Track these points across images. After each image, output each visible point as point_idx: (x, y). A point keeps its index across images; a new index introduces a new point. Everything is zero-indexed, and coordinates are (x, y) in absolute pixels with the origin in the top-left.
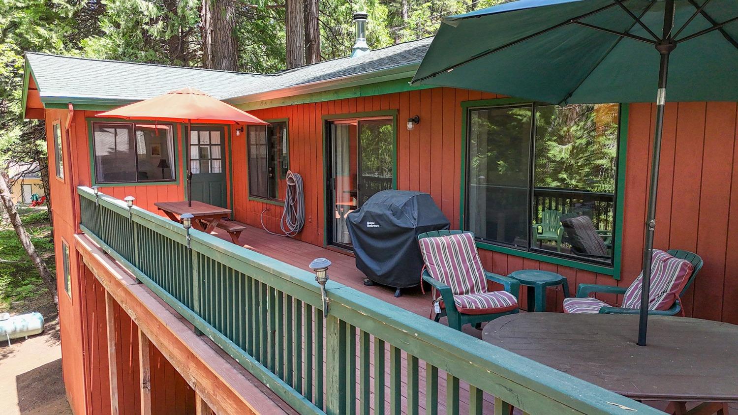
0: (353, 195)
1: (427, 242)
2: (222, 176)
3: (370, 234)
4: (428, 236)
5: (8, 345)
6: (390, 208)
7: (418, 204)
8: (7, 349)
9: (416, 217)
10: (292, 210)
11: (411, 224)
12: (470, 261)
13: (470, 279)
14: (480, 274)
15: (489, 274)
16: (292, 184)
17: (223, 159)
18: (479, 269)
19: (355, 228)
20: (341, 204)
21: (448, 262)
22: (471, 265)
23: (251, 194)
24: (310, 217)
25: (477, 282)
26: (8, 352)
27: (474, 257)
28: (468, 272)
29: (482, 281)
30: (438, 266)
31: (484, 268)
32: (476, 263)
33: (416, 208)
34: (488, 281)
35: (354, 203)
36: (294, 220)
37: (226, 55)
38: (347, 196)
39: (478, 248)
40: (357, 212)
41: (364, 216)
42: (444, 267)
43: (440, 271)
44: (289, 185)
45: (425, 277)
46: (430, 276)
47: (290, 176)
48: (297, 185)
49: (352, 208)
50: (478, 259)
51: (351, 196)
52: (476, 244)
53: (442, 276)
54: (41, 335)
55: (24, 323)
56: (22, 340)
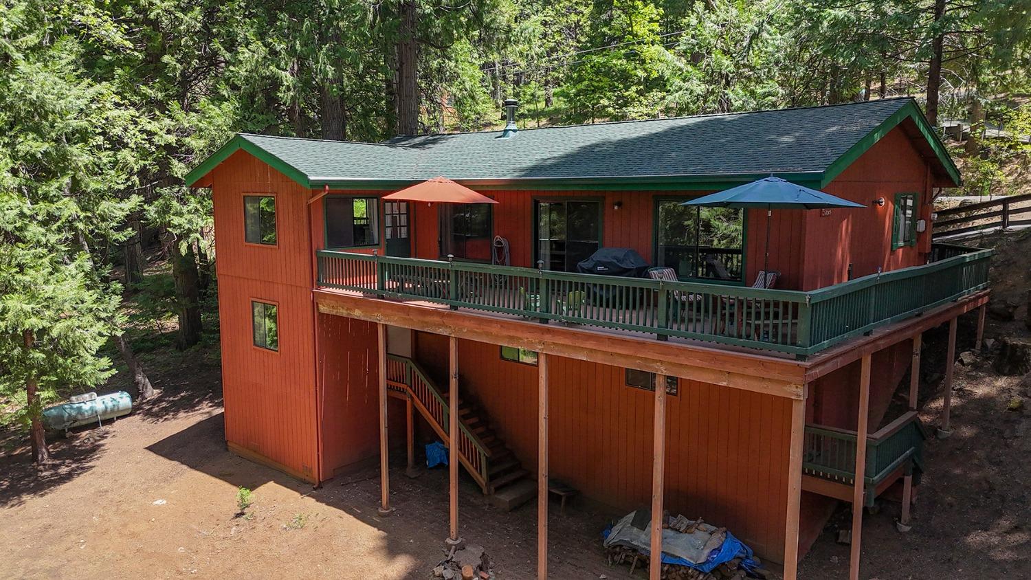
6: (614, 258)
8: (98, 431)
16: (499, 246)
17: (408, 226)
26: (102, 433)
41: (595, 264)
44: (496, 247)
48: (505, 247)
54: (130, 415)
55: (114, 403)
56: (110, 421)
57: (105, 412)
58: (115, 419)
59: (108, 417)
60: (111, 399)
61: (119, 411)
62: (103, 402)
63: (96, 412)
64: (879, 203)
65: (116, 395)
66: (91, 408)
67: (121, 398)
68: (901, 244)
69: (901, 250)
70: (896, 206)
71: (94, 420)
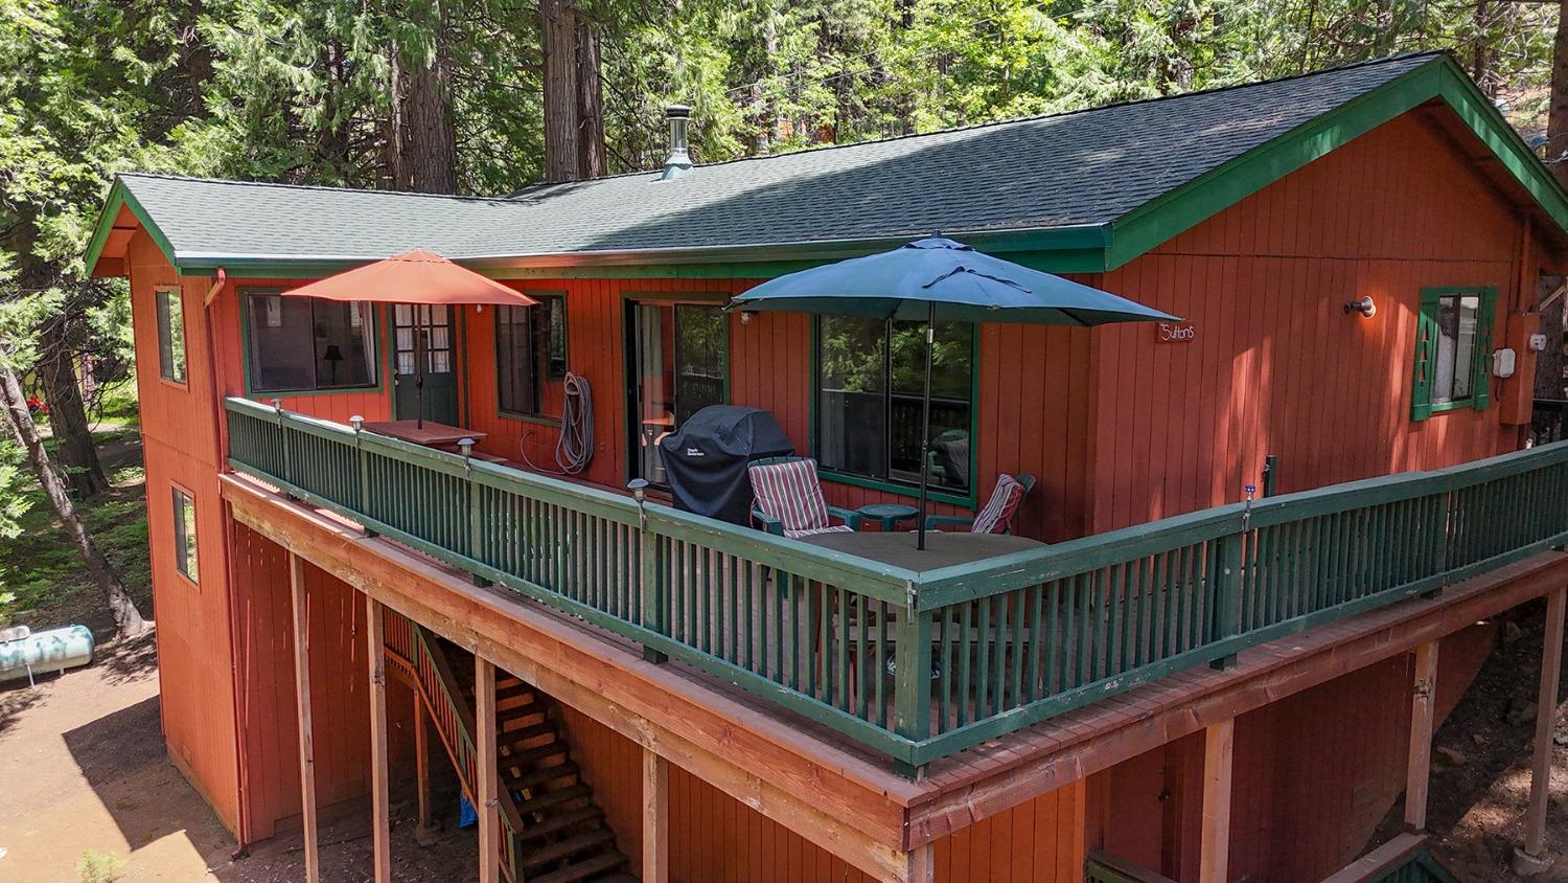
0: (668, 407)
1: (757, 470)
2: (451, 377)
3: (692, 464)
4: (760, 464)
5: (30, 684)
6: (717, 430)
7: (754, 426)
8: (26, 693)
9: (751, 442)
10: (574, 434)
11: (746, 451)
12: (809, 493)
13: (808, 514)
14: (821, 508)
15: (831, 508)
16: (574, 393)
17: (452, 349)
18: (819, 503)
19: (672, 458)
20: (649, 422)
21: (782, 494)
22: (810, 497)
23: (501, 407)
24: (602, 443)
25: (816, 518)
26: (31, 697)
27: (815, 488)
28: (806, 506)
29: (823, 517)
30: (770, 498)
31: (825, 500)
32: (817, 495)
33: (751, 430)
34: (829, 516)
35: (671, 421)
36: (577, 448)
37: (434, 151)
38: (659, 408)
39: (820, 480)
40: (676, 434)
41: (684, 441)
42: (777, 500)
43: (772, 504)
44: (570, 396)
45: (755, 513)
46: (760, 511)
47: (571, 381)
48: (581, 395)
49: (667, 428)
50: (820, 491)
51: (665, 409)
52: (818, 474)
53: (774, 509)
54: (88, 666)
55: (57, 644)
56: (51, 676)
57: (40, 660)
58: (62, 672)
59: (46, 669)
60: (53, 639)
61: (65, 658)
62: (38, 644)
63: (24, 661)
64: (1362, 309)
65: (64, 633)
66: (15, 655)
67: (73, 637)
68: (1444, 404)
69: (1443, 420)
70: (1423, 317)
71: (19, 674)
